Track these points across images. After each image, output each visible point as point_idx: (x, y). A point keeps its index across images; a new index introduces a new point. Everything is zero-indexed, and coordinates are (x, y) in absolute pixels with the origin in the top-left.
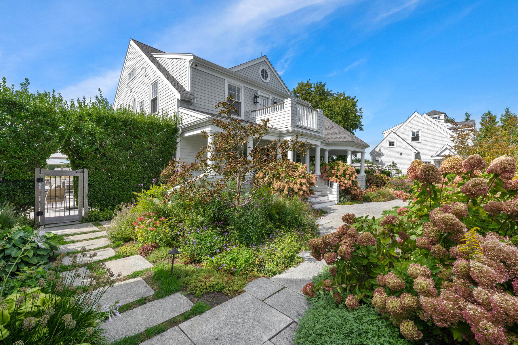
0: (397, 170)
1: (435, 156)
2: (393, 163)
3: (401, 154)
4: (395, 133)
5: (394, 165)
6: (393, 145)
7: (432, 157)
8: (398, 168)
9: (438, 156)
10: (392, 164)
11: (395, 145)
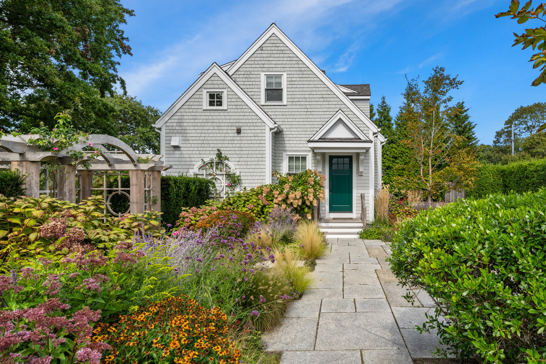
0: (229, 176)
1: (317, 138)
2: (219, 155)
3: (239, 132)
4: (225, 72)
5: (221, 159)
6: (220, 104)
7: (309, 141)
8: (232, 171)
9: (322, 140)
10: (216, 160)
11: (224, 106)
